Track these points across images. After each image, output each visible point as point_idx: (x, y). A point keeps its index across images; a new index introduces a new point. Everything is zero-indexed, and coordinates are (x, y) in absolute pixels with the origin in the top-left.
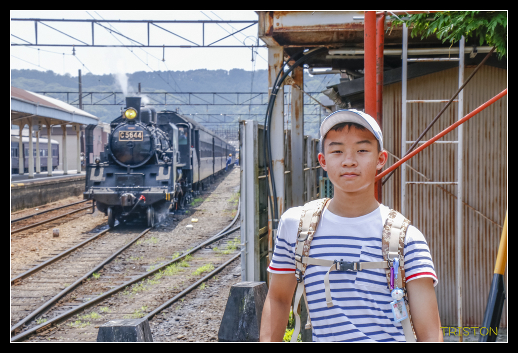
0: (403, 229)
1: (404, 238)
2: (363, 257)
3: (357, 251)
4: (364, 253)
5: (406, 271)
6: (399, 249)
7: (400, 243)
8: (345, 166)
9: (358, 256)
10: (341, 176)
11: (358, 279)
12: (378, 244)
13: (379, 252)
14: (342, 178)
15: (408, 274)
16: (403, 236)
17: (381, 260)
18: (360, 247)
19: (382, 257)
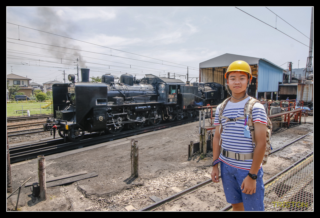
0: (252, 104)
1: (252, 107)
2: (238, 115)
3: (236, 113)
4: (239, 114)
5: (253, 119)
6: (250, 112)
7: (250, 109)
8: (236, 84)
9: (237, 115)
10: (234, 87)
11: (236, 123)
12: (243, 110)
13: (243, 113)
14: (234, 88)
15: (254, 120)
16: (251, 107)
17: (243, 116)
18: (238, 112)
19: (244, 115)
